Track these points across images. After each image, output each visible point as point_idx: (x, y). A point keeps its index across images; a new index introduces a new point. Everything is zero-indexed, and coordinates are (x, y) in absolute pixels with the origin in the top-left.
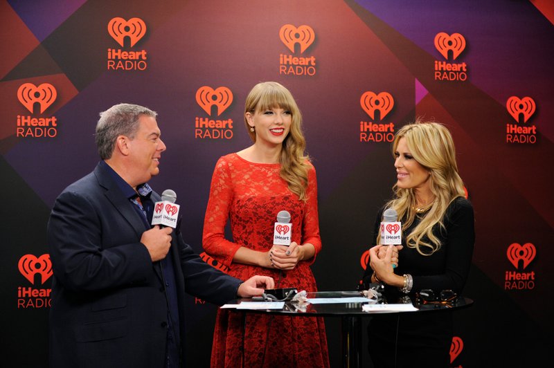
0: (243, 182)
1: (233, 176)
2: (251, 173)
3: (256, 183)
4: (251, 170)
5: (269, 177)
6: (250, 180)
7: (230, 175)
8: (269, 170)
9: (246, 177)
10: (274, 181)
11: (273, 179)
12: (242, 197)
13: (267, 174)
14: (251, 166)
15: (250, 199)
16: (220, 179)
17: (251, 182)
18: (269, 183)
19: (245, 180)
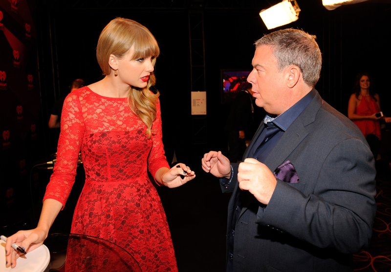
0: (95, 116)
1: (84, 110)
2: (103, 107)
3: (109, 118)
4: (103, 104)
5: (121, 111)
6: (102, 114)
7: (80, 109)
8: (121, 104)
9: (99, 111)
10: (126, 115)
11: (125, 113)
12: (96, 131)
13: (119, 108)
14: (103, 100)
15: (103, 134)
16: (69, 113)
17: (103, 117)
18: (122, 117)
19: (97, 114)
